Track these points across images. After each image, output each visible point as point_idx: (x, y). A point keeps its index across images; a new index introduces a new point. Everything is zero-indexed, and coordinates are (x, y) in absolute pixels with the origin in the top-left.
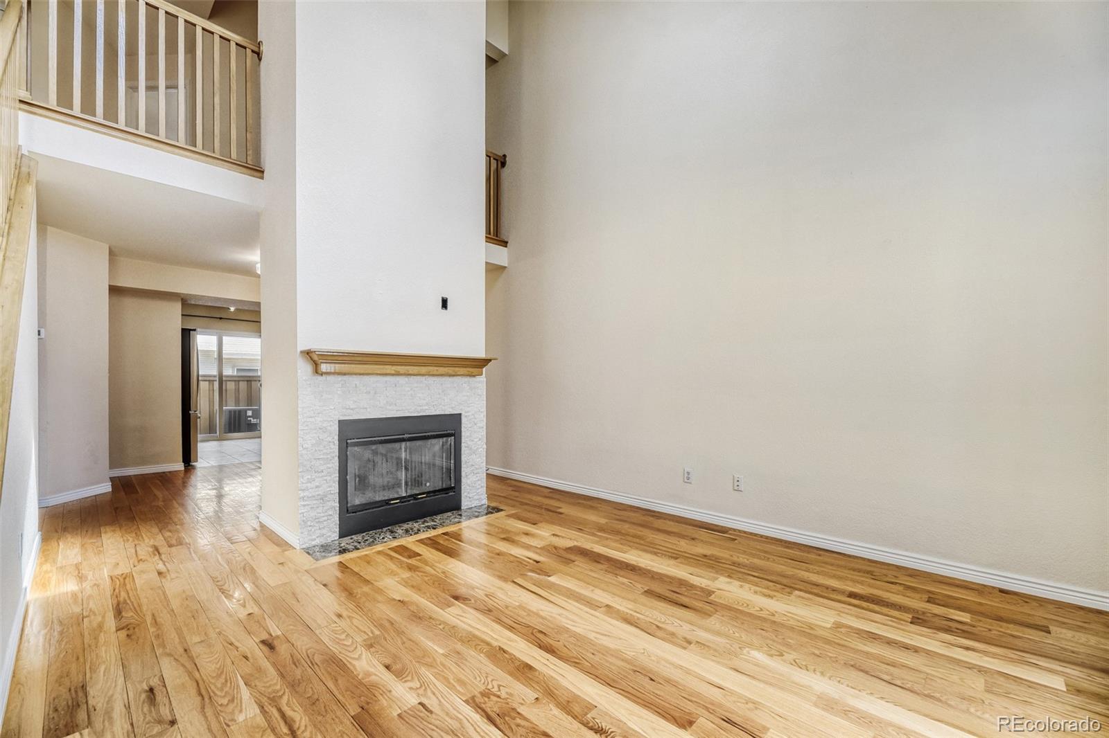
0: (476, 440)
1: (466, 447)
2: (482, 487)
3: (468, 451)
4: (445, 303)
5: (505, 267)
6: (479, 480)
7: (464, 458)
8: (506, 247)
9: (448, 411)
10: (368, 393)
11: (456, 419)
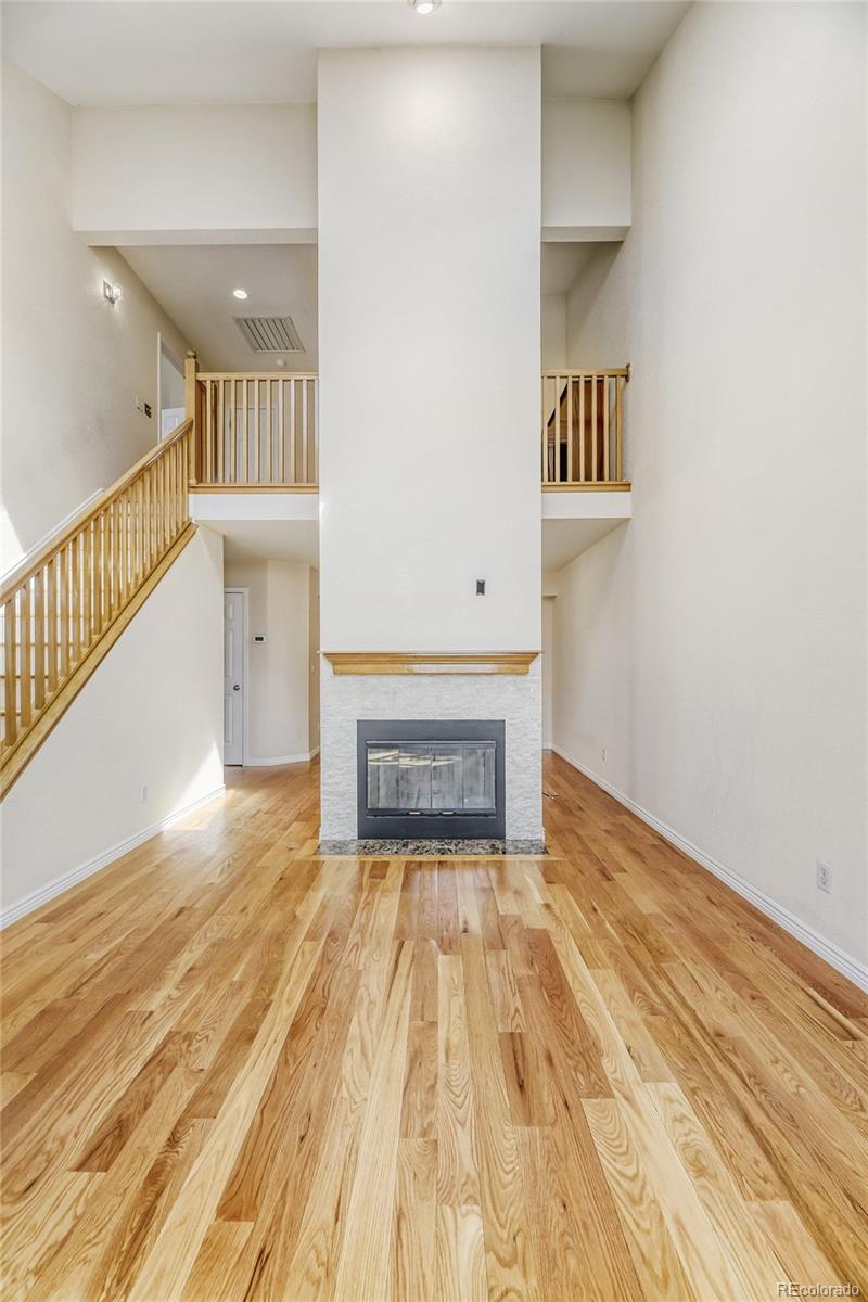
0: (526, 755)
1: (510, 762)
2: (536, 816)
3: (514, 768)
4: (481, 588)
5: (628, 519)
6: (530, 807)
7: (508, 776)
8: (629, 490)
9: (484, 716)
10: (387, 693)
11: (499, 726)
